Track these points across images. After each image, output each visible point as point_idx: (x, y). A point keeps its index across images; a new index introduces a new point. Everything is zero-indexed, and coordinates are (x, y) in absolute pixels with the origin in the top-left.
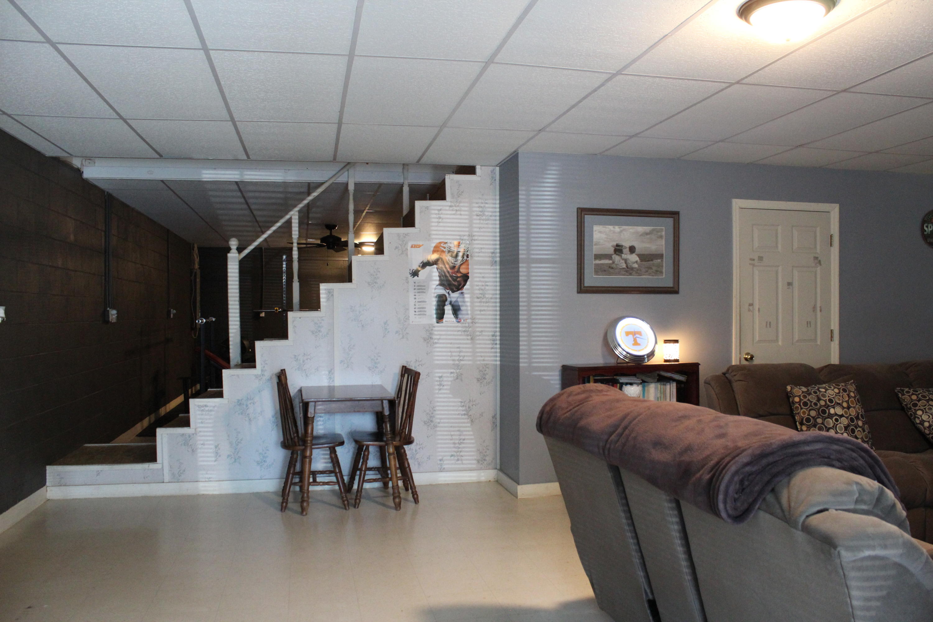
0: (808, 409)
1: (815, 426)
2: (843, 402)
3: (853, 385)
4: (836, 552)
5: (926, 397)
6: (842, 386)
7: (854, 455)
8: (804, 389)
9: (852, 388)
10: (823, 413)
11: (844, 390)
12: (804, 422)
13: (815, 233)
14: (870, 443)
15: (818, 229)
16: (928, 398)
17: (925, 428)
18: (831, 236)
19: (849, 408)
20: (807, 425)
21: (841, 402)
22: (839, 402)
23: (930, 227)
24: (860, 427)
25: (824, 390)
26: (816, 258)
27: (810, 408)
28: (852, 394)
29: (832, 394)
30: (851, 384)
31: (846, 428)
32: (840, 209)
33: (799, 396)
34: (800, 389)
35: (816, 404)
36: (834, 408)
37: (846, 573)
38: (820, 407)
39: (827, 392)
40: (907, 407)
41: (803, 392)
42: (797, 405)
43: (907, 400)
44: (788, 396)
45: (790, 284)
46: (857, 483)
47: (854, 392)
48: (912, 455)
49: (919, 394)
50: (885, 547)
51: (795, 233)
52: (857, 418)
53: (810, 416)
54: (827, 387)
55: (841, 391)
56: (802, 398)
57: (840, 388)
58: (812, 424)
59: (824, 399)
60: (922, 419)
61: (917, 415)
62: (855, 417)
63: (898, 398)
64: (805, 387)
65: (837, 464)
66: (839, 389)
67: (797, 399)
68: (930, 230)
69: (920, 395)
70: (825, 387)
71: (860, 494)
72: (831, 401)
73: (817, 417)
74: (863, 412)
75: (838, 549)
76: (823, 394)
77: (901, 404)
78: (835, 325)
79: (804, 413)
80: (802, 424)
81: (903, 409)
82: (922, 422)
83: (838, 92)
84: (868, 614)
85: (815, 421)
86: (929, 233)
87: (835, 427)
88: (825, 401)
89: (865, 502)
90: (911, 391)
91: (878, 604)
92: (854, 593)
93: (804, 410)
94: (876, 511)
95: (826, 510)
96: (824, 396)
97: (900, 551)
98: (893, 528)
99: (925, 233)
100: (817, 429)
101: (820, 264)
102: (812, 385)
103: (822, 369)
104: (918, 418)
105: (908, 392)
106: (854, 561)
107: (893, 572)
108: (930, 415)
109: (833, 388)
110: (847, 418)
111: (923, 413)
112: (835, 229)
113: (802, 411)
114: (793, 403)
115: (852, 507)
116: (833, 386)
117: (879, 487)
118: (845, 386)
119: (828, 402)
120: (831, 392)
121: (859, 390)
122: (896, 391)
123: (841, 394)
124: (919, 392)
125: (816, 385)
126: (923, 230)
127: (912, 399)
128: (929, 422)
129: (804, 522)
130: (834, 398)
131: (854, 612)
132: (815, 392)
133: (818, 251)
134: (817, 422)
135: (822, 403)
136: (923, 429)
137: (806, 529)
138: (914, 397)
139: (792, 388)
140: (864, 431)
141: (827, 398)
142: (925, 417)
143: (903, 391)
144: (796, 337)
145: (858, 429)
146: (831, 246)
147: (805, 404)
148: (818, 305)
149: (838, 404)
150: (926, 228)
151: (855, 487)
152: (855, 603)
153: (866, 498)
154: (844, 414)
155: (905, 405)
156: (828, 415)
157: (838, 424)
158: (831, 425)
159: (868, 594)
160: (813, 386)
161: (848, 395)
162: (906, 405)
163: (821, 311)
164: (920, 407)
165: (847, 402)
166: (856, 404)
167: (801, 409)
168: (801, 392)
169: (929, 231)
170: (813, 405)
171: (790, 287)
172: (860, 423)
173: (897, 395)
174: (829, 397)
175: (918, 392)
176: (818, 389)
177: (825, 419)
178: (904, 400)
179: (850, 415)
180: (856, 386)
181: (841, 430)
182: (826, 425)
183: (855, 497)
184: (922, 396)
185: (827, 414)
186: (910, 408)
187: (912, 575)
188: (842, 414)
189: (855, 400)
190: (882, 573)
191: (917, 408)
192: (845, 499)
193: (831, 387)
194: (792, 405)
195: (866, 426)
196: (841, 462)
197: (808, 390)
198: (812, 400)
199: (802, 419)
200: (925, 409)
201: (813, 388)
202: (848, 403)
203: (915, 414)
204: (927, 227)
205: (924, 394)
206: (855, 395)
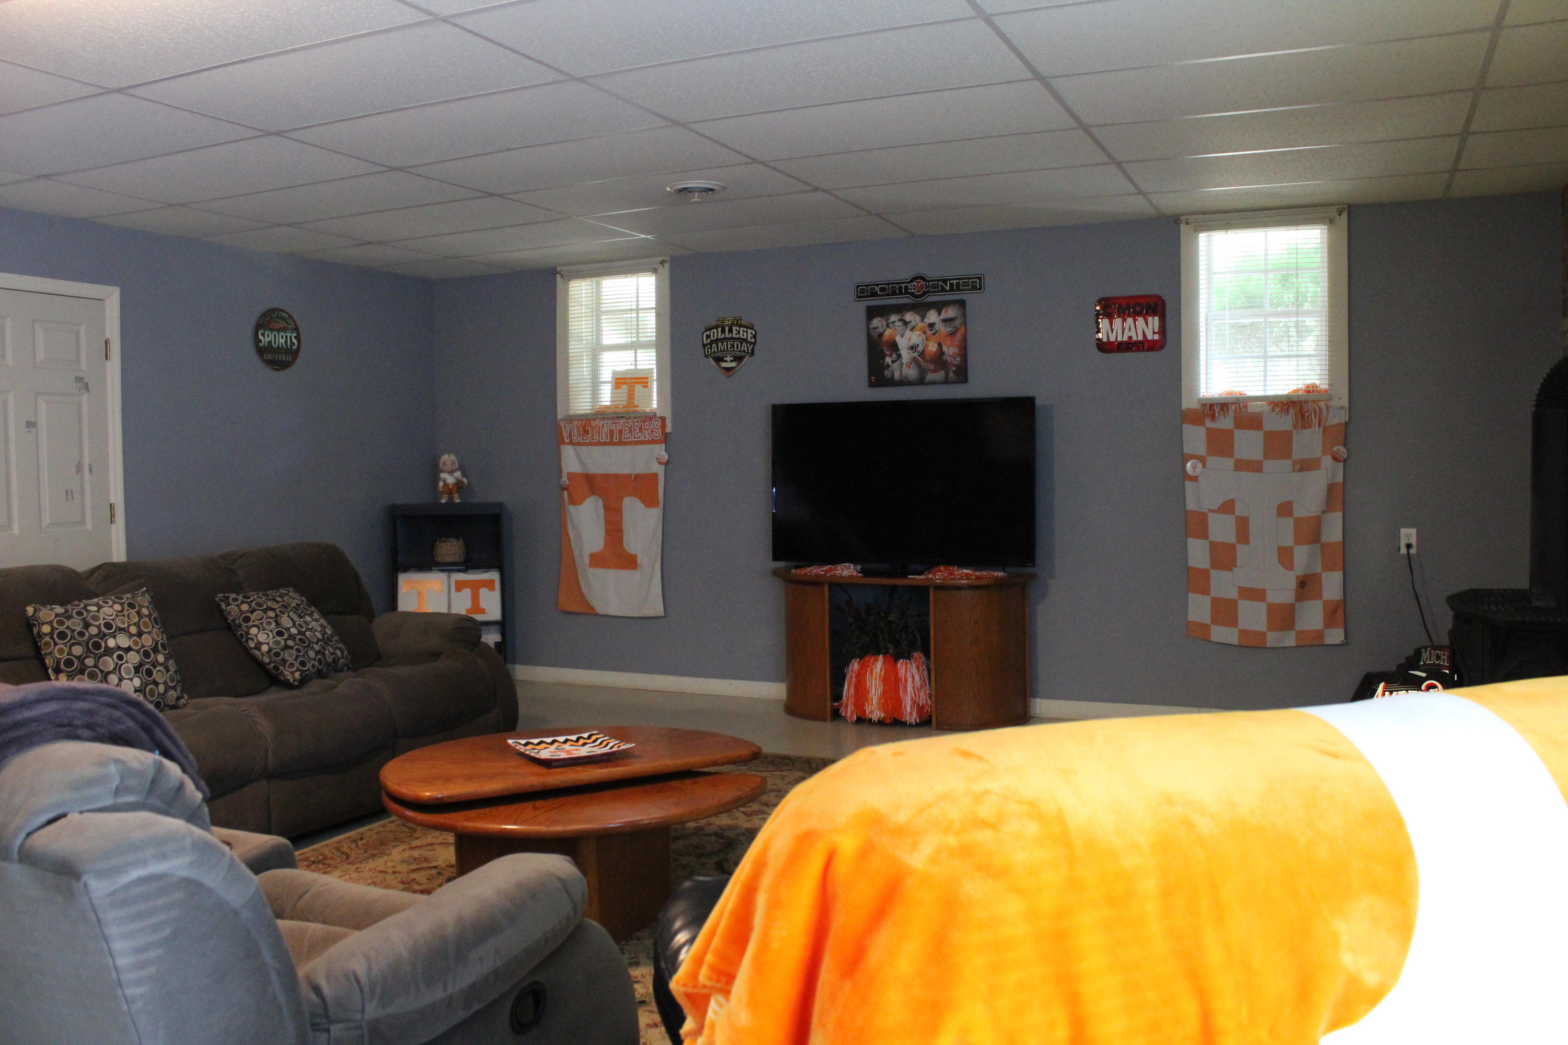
0: (68, 645)
1: (82, 672)
2: (129, 626)
3: (147, 595)
4: (81, 885)
5: (263, 606)
6: (127, 598)
7: (117, 713)
8: (59, 610)
9: (143, 600)
10: (96, 647)
11: (132, 606)
12: (62, 667)
13: (77, 335)
14: (179, 688)
15: (83, 327)
16: (265, 607)
17: (263, 655)
18: (106, 342)
19: (140, 634)
20: (68, 672)
21: (126, 625)
22: (123, 626)
23: (268, 335)
24: (161, 665)
25: (95, 608)
26: (79, 379)
27: (72, 641)
28: (145, 611)
29: (111, 614)
30: (143, 594)
31: (137, 669)
32: (122, 295)
33: (50, 623)
34: (51, 610)
35: (81, 634)
36: (114, 637)
37: (102, 916)
38: (90, 639)
39: (101, 611)
40: (236, 625)
41: (57, 615)
42: (47, 639)
43: (235, 612)
44: (29, 624)
45: (31, 425)
46: (117, 761)
47: (147, 607)
48: (242, 700)
49: (252, 602)
50: (163, 857)
51: (39, 333)
52: (156, 650)
53: (72, 655)
54: (100, 602)
55: (126, 607)
56: (55, 625)
57: (124, 603)
58: (74, 667)
59: (97, 623)
60: (258, 640)
61: (250, 634)
62: (152, 649)
63: (221, 611)
64: (61, 605)
65: (86, 733)
66: (122, 604)
67: (46, 629)
68: (267, 339)
69: (254, 603)
70: (98, 603)
71: (122, 778)
72: (108, 626)
73: (84, 656)
74: (165, 639)
75: (85, 878)
76: (94, 615)
77: (226, 619)
78: (117, 495)
79: (61, 651)
80: (58, 671)
81: (229, 628)
82: (259, 644)
83: (109, 92)
84: (143, 973)
85: (82, 663)
86: (266, 345)
87: (117, 669)
88: (99, 627)
89: (128, 790)
90: (240, 598)
91: (160, 952)
92: (118, 946)
93: (62, 646)
94: (149, 801)
95: (64, 815)
96: (96, 618)
97: (188, 859)
98: (176, 824)
99: (261, 345)
100: (86, 677)
101: (87, 389)
102: (74, 601)
103: (93, 571)
104: (252, 639)
105: (235, 600)
106: (114, 893)
107: (179, 895)
108: (270, 633)
109: (111, 603)
110: (138, 652)
111: (259, 631)
112: (113, 330)
113: (57, 647)
114: (41, 635)
115: (109, 802)
116: (111, 600)
117: (155, 761)
118: (133, 597)
119: (103, 629)
120: (109, 610)
121: (157, 602)
122: (217, 599)
123: (126, 613)
124: (252, 599)
125: (80, 601)
126: (257, 341)
127: (241, 611)
128: (268, 644)
129: (22, 845)
130: (113, 620)
131: (122, 978)
132: (80, 614)
133: (84, 366)
134: (85, 665)
135: (93, 630)
136: (261, 657)
137: (27, 857)
138: (245, 607)
139: (35, 610)
140: (168, 670)
141: (102, 622)
142: (262, 637)
143: (228, 598)
144: (47, 520)
145: (157, 669)
146: (106, 358)
147: (62, 635)
148: (86, 461)
149: (121, 629)
150: (261, 337)
151: (113, 769)
152: (122, 962)
153: (132, 782)
154: (132, 645)
155: (231, 620)
156: (105, 650)
157: (122, 664)
158: (112, 667)
159: (141, 941)
160: (76, 602)
161: (138, 613)
162: (233, 621)
163: (91, 471)
164: (253, 621)
165: (137, 625)
166: (153, 627)
167: (56, 644)
168: (54, 615)
169: (266, 343)
170: (76, 636)
171: (33, 430)
172: (161, 658)
173: (219, 606)
174: (104, 619)
175: (249, 598)
176: (85, 608)
177: (100, 657)
178: (230, 612)
179: (143, 646)
180: (151, 597)
181: (128, 673)
182: (101, 668)
183: (114, 786)
184: (256, 604)
185: (103, 649)
186: (240, 625)
187: (209, 892)
188: (129, 646)
189: (150, 619)
190: (160, 902)
191: (250, 623)
192: (96, 791)
193: (107, 603)
194: (38, 639)
195: (171, 662)
196: (94, 730)
197: (67, 611)
198: (75, 628)
199: (58, 663)
200: (261, 624)
201: (75, 606)
202: (139, 627)
203: (247, 633)
204: (263, 335)
205: (260, 601)
206: (150, 613)
